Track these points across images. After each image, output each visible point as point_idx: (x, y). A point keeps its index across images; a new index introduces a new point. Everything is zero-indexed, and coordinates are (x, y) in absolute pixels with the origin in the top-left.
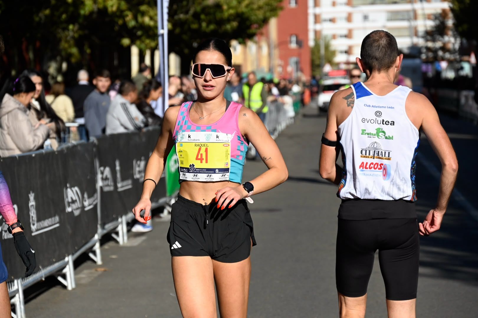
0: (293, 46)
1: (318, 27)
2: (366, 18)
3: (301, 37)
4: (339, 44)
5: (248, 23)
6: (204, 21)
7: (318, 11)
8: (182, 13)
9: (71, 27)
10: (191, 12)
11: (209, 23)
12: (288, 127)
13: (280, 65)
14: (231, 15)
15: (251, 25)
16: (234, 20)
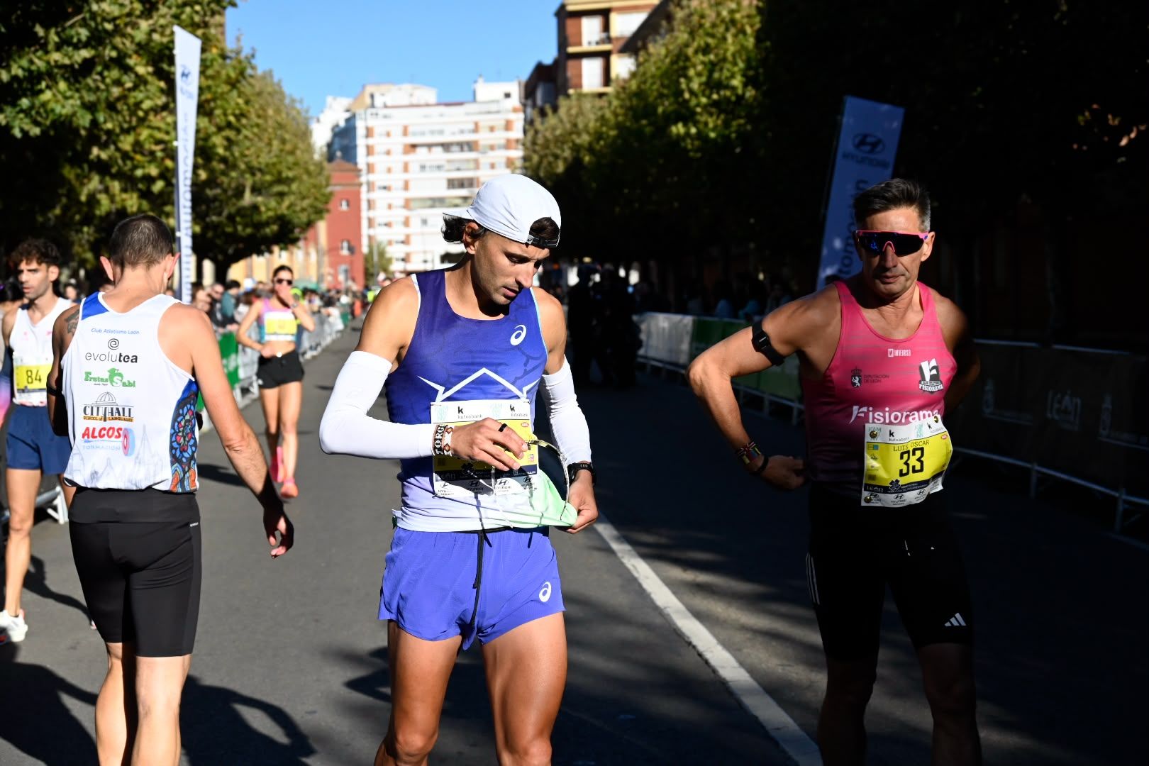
0: (345, 252)
1: (372, 232)
2: (424, 222)
3: (353, 243)
4: (395, 252)
5: (290, 226)
6: (240, 223)
7: (372, 214)
8: (214, 214)
9: (85, 229)
10: (225, 213)
11: (245, 226)
12: (334, 342)
13: (329, 274)
14: (270, 218)
15: (294, 228)
16: (274, 223)
